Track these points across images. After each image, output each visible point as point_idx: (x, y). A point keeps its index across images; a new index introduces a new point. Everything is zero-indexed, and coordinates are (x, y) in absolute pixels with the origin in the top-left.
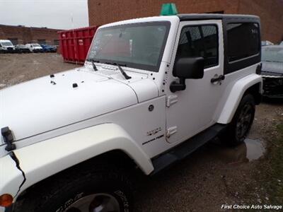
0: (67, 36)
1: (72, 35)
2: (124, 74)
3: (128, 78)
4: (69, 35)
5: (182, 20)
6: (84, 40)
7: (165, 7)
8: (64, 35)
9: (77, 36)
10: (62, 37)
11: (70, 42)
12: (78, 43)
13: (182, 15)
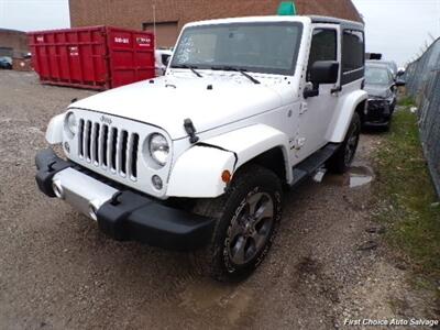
0: (46, 40)
1: (56, 40)
2: (252, 79)
3: (256, 82)
4: (51, 38)
5: (313, 22)
6: (80, 47)
7: (285, 6)
8: (40, 39)
9: (67, 40)
10: (36, 41)
11: (52, 50)
12: (69, 51)
13: (314, 16)
